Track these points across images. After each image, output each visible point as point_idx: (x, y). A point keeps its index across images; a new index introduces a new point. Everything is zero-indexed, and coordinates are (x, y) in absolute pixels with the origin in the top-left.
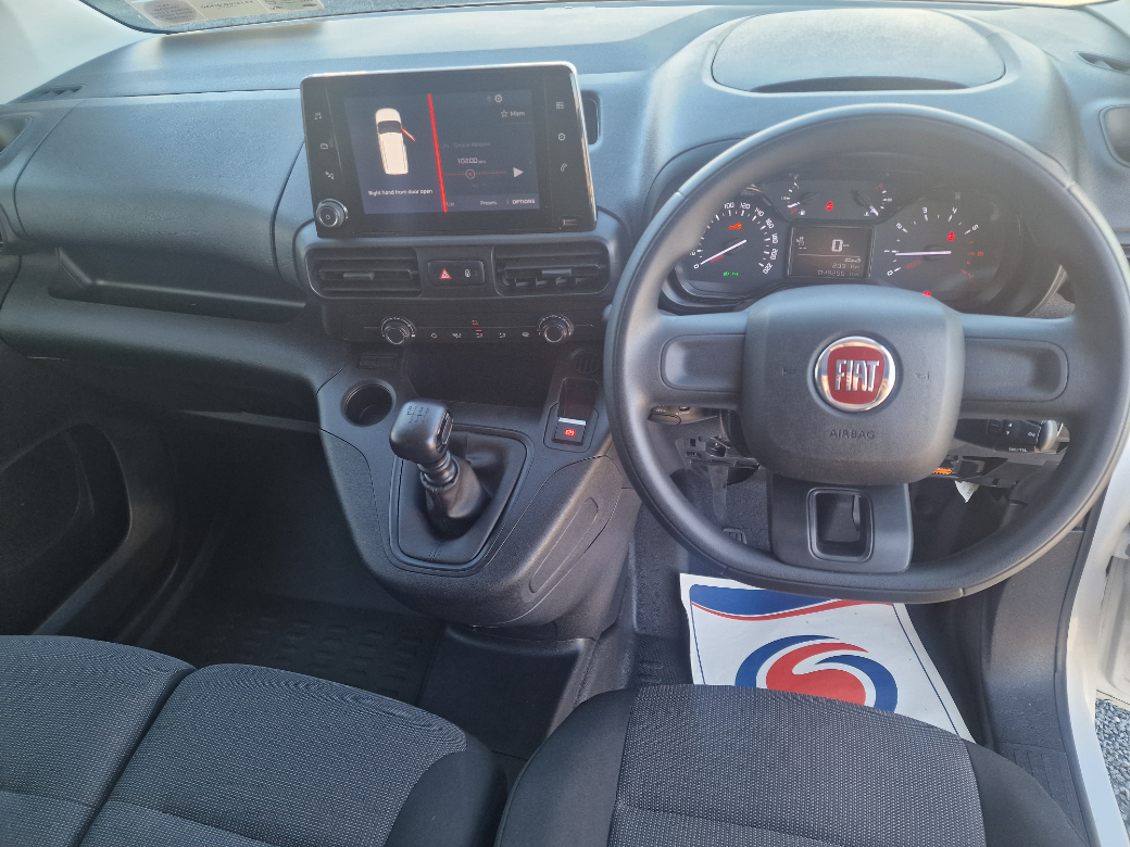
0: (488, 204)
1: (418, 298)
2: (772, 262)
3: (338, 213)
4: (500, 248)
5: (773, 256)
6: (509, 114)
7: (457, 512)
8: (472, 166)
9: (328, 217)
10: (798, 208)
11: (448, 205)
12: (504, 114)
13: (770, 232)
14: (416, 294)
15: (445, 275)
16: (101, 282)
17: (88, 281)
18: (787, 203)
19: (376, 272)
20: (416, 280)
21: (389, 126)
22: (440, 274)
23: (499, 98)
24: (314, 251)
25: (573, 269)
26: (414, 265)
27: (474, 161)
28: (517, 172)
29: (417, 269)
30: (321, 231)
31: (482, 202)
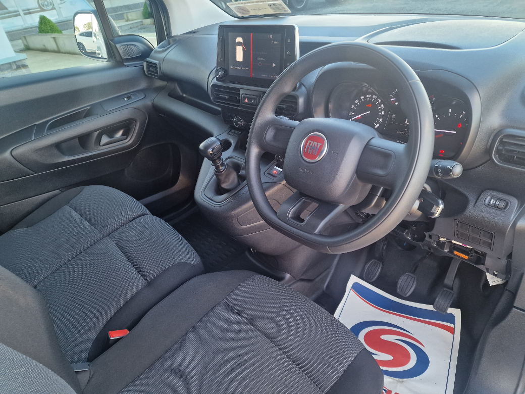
0: (264, 76)
1: (239, 108)
2: (379, 123)
3: (220, 72)
5: (380, 121)
6: (274, 43)
7: (224, 186)
8: (261, 61)
10: (395, 101)
11: (252, 75)
12: (272, 42)
13: (382, 110)
14: (239, 106)
15: (246, 101)
16: (184, 95)
17: (181, 94)
18: (391, 98)
19: (230, 96)
20: (238, 101)
21: (239, 44)
23: (271, 36)
24: (214, 86)
26: (239, 95)
27: (261, 59)
28: (274, 65)
29: (239, 97)
31: (262, 75)
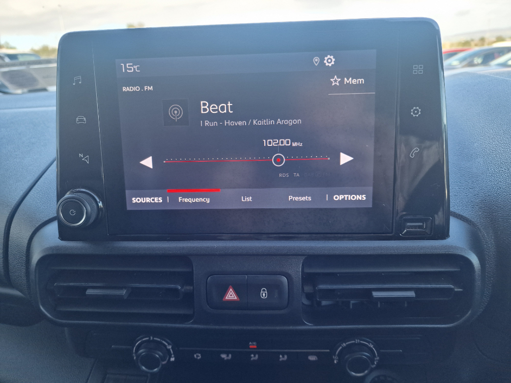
0: (301, 199)
1: (188, 325)
3: (88, 208)
4: (311, 259)
6: (342, 82)
8: (283, 149)
9: (73, 212)
12: (335, 81)
14: (185, 318)
15: (231, 295)
19: (133, 289)
20: (189, 298)
22: (225, 292)
23: (330, 61)
24: (51, 258)
25: (417, 290)
26: (188, 278)
27: (285, 142)
28: (345, 159)
29: (191, 283)
30: (64, 233)
31: (291, 197)
